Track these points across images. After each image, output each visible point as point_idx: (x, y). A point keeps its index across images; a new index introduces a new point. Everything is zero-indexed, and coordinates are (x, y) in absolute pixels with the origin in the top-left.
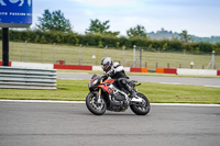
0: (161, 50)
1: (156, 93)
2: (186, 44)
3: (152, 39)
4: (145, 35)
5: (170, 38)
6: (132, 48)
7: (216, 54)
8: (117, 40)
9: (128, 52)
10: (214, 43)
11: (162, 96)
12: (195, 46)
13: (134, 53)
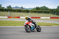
0: (16, 12)
1: (15, 23)
2: (22, 10)
3: (13, 9)
4: (11, 8)
5: (18, 9)
6: (8, 11)
7: (30, 13)
8: (4, 9)
9: (7, 13)
10: (30, 10)
11: (16, 24)
12: (25, 11)
13: (9, 13)
